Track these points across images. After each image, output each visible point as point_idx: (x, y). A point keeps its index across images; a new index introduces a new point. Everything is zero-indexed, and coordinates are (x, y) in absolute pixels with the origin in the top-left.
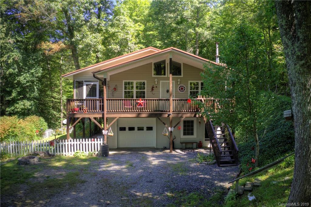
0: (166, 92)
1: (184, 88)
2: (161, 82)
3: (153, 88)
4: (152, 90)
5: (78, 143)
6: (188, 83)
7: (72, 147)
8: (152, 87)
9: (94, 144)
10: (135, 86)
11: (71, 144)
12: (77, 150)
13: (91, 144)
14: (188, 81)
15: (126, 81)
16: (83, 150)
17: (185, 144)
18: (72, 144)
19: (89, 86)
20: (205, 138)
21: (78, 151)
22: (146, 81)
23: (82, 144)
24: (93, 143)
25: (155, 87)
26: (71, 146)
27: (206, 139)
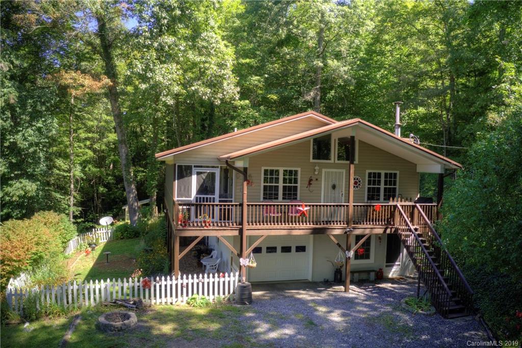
0: (332, 189)
1: (360, 181)
2: (324, 171)
3: (311, 180)
4: (310, 184)
5: (196, 280)
6: (365, 173)
7: (185, 290)
8: (308, 180)
9: (224, 283)
10: (281, 177)
11: (182, 284)
12: (193, 293)
13: (219, 283)
14: (365, 171)
15: (266, 168)
16: (203, 294)
17: (358, 274)
18: (185, 284)
19: (202, 175)
20: (387, 262)
21: (194, 296)
22: (299, 169)
23: (203, 284)
24: (222, 280)
25: (314, 179)
26: (182, 287)
27: (387, 264)
